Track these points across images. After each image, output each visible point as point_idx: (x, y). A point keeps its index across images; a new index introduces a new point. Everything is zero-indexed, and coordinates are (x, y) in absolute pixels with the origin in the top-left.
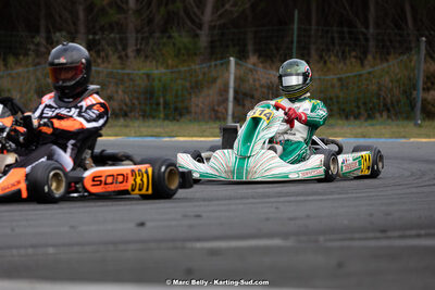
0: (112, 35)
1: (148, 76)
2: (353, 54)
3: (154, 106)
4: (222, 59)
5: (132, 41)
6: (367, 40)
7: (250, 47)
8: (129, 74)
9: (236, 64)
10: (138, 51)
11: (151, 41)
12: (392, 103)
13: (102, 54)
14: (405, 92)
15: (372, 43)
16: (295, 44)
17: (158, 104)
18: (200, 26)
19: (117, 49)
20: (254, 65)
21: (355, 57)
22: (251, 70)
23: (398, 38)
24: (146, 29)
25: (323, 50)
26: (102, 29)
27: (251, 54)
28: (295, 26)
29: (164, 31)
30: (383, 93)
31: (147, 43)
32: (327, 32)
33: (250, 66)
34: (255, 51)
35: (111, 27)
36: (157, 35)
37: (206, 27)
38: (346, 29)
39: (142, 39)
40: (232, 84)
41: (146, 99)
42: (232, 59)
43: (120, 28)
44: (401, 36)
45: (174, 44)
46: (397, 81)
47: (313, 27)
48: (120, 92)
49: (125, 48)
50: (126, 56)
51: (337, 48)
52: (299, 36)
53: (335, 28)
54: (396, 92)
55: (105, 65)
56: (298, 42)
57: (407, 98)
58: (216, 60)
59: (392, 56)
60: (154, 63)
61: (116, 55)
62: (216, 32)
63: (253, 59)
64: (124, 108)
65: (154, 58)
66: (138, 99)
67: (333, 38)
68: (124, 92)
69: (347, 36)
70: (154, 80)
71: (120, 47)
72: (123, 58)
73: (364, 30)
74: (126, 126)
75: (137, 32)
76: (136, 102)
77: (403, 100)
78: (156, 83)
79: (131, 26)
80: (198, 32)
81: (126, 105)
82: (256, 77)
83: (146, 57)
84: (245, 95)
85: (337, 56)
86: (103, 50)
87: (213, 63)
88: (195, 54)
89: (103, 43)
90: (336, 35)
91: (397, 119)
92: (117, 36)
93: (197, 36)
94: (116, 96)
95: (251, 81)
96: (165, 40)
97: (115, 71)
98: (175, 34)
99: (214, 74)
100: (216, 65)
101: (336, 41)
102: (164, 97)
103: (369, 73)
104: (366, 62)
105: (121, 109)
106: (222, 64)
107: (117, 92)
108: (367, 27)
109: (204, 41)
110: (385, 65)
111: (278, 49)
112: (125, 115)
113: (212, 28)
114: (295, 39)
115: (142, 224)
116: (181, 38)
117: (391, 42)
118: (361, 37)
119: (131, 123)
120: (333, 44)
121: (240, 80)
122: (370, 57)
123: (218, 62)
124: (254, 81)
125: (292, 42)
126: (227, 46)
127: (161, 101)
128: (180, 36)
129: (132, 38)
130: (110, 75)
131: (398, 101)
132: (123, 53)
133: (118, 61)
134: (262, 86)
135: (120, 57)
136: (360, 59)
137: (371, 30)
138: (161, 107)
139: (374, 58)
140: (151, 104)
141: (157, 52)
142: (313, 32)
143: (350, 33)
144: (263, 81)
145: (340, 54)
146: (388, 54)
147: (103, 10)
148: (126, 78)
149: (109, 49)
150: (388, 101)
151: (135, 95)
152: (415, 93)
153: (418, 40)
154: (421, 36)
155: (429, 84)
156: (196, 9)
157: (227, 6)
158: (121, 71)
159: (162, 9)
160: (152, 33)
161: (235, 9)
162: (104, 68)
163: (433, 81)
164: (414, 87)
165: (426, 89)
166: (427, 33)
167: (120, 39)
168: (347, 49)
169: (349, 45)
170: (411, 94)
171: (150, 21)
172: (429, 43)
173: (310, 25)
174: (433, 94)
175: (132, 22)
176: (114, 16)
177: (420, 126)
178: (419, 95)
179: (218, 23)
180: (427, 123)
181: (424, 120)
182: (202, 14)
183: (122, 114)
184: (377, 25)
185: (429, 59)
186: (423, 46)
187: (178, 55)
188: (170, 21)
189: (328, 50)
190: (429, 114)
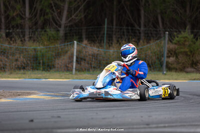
0: (18, 30)
1: (35, 50)
2: (133, 40)
3: (38, 64)
4: (70, 41)
5: (27, 33)
6: (140, 33)
7: (84, 36)
8: (26, 49)
9: (77, 44)
10: (30, 38)
11: (36, 33)
12: (152, 63)
13: (13, 39)
14: (158, 58)
15: (142, 35)
16: (105, 35)
17: (40, 63)
18: (60, 26)
20: (86, 45)
21: (134, 41)
22: (84, 47)
23: (155, 32)
24: (34, 27)
25: (119, 38)
26: (13, 27)
27: (84, 39)
28: (106, 26)
29: (43, 28)
30: (147, 59)
31: (35, 34)
32: (121, 29)
33: (84, 45)
34: (86, 38)
35: (17, 26)
36: (39, 30)
37: (63, 26)
38: (130, 28)
39: (32, 32)
40: (75, 54)
41: (34, 61)
42: (75, 42)
43: (21, 26)
44: (156, 31)
45: (47, 35)
46: (155, 53)
47: (114, 27)
48: (21, 57)
49: (24, 36)
50: (25, 40)
51: (126, 37)
52: (107, 31)
53: (124, 27)
54: (154, 58)
55: (14, 44)
56: (107, 34)
57: (159, 61)
58: (68, 42)
59: (152, 41)
60: (38, 43)
61: (20, 40)
62: (67, 29)
63: (85, 42)
64: (23, 65)
65: (38, 41)
66: (30, 61)
67: (124, 32)
68: (24, 57)
69: (130, 31)
70: (38, 51)
71: (21, 36)
72: (23, 41)
74: (24, 74)
75: (30, 28)
76: (29, 62)
77: (157, 62)
78: (39, 53)
79: (27, 26)
80: (59, 29)
81: (24, 63)
82: (87, 50)
83: (34, 41)
84: (81, 59)
85: (125, 41)
86: (13, 37)
87: (66, 44)
88: (58, 39)
89: (14, 34)
90: (125, 31)
91: (154, 71)
92: (20, 30)
93: (58, 31)
94: (19, 59)
95: (84, 52)
96: (43, 32)
97: (19, 47)
98: (48, 30)
99: (67, 49)
100: (67, 45)
101: (125, 33)
102: (43, 59)
103: (141, 49)
104: (139, 44)
105: (22, 66)
106: (70, 44)
107: (20, 57)
108: (140, 27)
109: (62, 33)
110: (149, 45)
111: (97, 38)
112: (24, 68)
113: (66, 27)
114: (106, 32)
115: (32, 121)
116: (51, 32)
117: (151, 34)
118: (137, 32)
119: (27, 73)
120: (124, 35)
121: (79, 52)
122: (141, 41)
123: (69, 43)
124: (86, 52)
125: (104, 34)
126: (73, 36)
127: (41, 61)
128: (50, 31)
129: (27, 31)
130: (17, 49)
131: (155, 63)
132: (23, 39)
133: (20, 42)
134: (89, 55)
135: (21, 41)
136: (137, 42)
137: (142, 28)
138: (41, 65)
139: (143, 42)
140: (36, 63)
141: (39, 38)
142: (114, 29)
143: (132, 30)
144: (90, 53)
145: (127, 40)
146: (150, 40)
147: (13, 18)
148: (24, 51)
149: (16, 37)
150: (150, 62)
151: (28, 58)
152: (163, 58)
153: (165, 33)
154: (166, 31)
155: (170, 54)
156: (58, 18)
157: (73, 17)
158: (22, 47)
159: (42, 18)
160: (37, 29)
161: (77, 18)
162: (14, 46)
163: (172, 53)
164: (163, 56)
165: (168, 57)
166: (168, 30)
167: (22, 32)
168: (130, 37)
169: (131, 35)
170: (161, 59)
171: (36, 23)
172: (170, 35)
173: (113, 26)
174: (172, 59)
175: (27, 24)
176: (19, 21)
177: (165, 74)
178: (165, 59)
179: (69, 24)
180: (169, 73)
181: (167, 71)
182: (61, 20)
183: (22, 68)
184: (145, 26)
185: (169, 42)
186: (167, 36)
187: (49, 39)
188: (45, 23)
189: (122, 38)
190: (169, 69)
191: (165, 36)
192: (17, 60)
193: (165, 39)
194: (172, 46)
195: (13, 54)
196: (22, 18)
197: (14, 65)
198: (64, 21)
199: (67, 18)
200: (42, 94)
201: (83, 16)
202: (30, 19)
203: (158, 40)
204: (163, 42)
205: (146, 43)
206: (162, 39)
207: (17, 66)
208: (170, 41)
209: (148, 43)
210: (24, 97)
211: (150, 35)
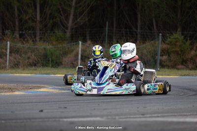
0: (30, 32)
1: (45, 49)
2: (131, 40)
4: (76, 42)
5: (38, 34)
6: (137, 34)
7: (88, 37)
8: (37, 48)
9: (82, 44)
10: (41, 39)
11: (46, 34)
12: (147, 61)
13: (26, 39)
14: (152, 56)
15: (139, 36)
16: (107, 36)
17: (49, 61)
18: (67, 28)
19: (32, 37)
20: (89, 44)
22: (88, 47)
24: (44, 29)
25: (118, 39)
26: (26, 29)
27: (88, 40)
28: (107, 28)
29: (52, 30)
30: (143, 57)
31: (45, 35)
32: (120, 31)
33: (88, 45)
34: (90, 39)
35: (29, 28)
36: (49, 32)
37: (69, 28)
38: (128, 30)
39: (43, 33)
40: (80, 53)
41: (44, 58)
42: (80, 42)
43: (33, 28)
44: (151, 33)
45: (56, 36)
46: (150, 52)
47: (115, 29)
49: (35, 37)
50: (36, 40)
51: (125, 38)
52: (108, 33)
53: (123, 29)
54: (149, 56)
57: (154, 59)
58: (74, 42)
59: (148, 41)
60: (47, 43)
61: (31, 40)
62: (74, 30)
63: (89, 42)
65: (47, 41)
66: (40, 58)
67: (122, 34)
68: (35, 56)
69: (128, 33)
70: (47, 50)
71: (33, 37)
72: (34, 41)
73: (136, 30)
75: (41, 30)
76: (39, 60)
77: (152, 60)
78: (48, 52)
79: (38, 28)
80: (66, 30)
81: (35, 61)
83: (44, 41)
84: (86, 57)
86: (26, 38)
87: (72, 44)
88: (65, 40)
89: (26, 35)
90: (124, 32)
92: (32, 32)
93: (65, 32)
94: (31, 57)
95: (88, 51)
96: (52, 34)
97: (31, 47)
98: (56, 32)
99: (72, 48)
100: (73, 45)
101: (124, 35)
102: (51, 58)
105: (33, 63)
106: (76, 44)
107: (32, 55)
108: (137, 29)
109: (68, 34)
110: (144, 45)
111: (100, 38)
112: (35, 65)
113: (72, 29)
114: (107, 34)
115: (42, 111)
116: (59, 33)
117: (147, 35)
118: (135, 33)
119: (37, 69)
120: (123, 36)
121: (83, 51)
122: (138, 41)
123: (75, 43)
124: (90, 51)
125: (105, 35)
126: (78, 37)
127: (50, 59)
130: (29, 48)
131: (150, 60)
132: (34, 39)
133: (32, 43)
135: (33, 41)
137: (139, 30)
138: (50, 62)
139: (140, 42)
140: (46, 61)
141: (49, 39)
142: (114, 31)
143: (130, 31)
145: (125, 40)
146: (146, 40)
147: (26, 21)
148: (35, 50)
149: (28, 38)
150: (146, 60)
151: (39, 57)
152: (157, 57)
153: (158, 35)
154: (160, 33)
155: (163, 54)
156: (65, 21)
157: (78, 20)
158: (33, 47)
159: (51, 21)
160: (46, 31)
161: (81, 21)
162: (26, 45)
163: (165, 52)
164: (157, 54)
165: (162, 55)
166: (162, 32)
167: (33, 33)
168: (128, 38)
169: (129, 37)
170: (155, 57)
171: (46, 26)
172: (163, 36)
173: (113, 28)
174: (165, 58)
175: (38, 26)
176: (31, 24)
177: (159, 71)
178: (159, 58)
179: (74, 27)
180: (162, 69)
181: (160, 68)
182: (68, 23)
183: (34, 65)
184: (141, 28)
185: (163, 43)
186: (160, 37)
187: (57, 40)
188: (54, 26)
189: (121, 39)
190: (163, 66)
191: (159, 37)
192: (29, 58)
193: (158, 40)
194: (165, 46)
195: (26, 53)
196: (33, 21)
197: (26, 62)
198: (70, 24)
199: (73, 21)
200: (50, 87)
201: (87, 20)
202: (41, 22)
203: (152, 40)
204: (157, 42)
205: (142, 43)
206: (156, 40)
207: (29, 63)
208: (163, 41)
209: (144, 43)
210: (35, 90)
211: (145, 36)
